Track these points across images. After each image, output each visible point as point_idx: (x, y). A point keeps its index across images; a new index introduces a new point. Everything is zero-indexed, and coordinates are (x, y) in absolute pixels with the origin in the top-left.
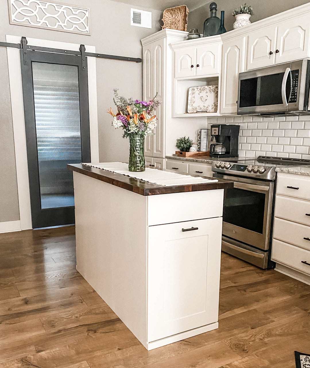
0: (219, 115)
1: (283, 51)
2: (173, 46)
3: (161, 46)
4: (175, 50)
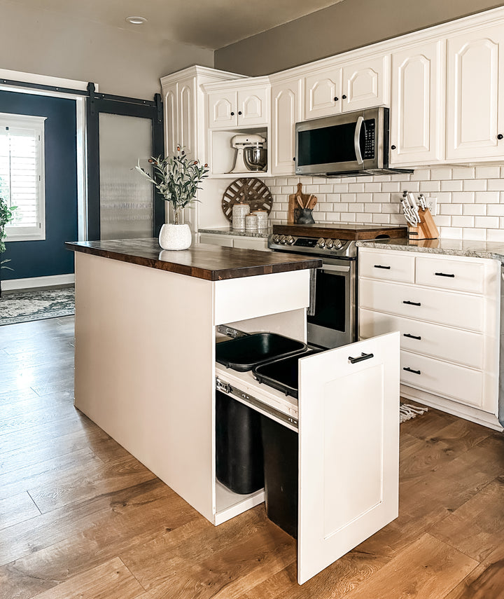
0: (270, 175)
1: (352, 97)
2: (205, 88)
3: (190, 88)
4: (208, 93)
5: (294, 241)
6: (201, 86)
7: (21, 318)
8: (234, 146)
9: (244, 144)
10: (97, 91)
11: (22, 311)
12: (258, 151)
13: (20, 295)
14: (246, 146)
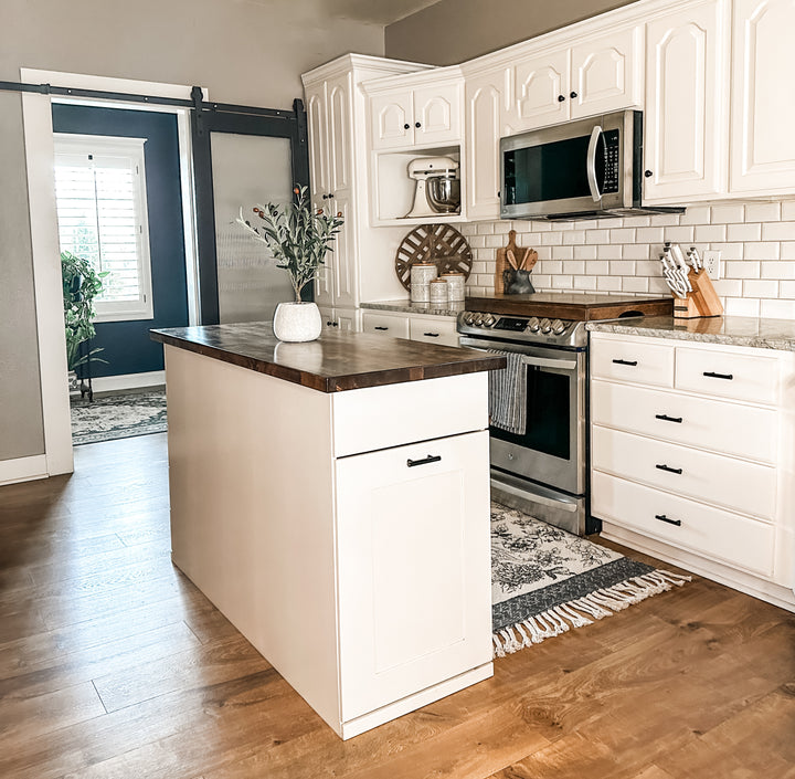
0: (465, 220)
1: (585, 94)
2: (366, 88)
3: (344, 88)
4: (371, 95)
5: (495, 321)
6: (360, 84)
7: (116, 433)
8: (412, 176)
9: (426, 173)
10: (206, 99)
11: (117, 423)
12: (448, 183)
13: (118, 398)
14: (429, 175)
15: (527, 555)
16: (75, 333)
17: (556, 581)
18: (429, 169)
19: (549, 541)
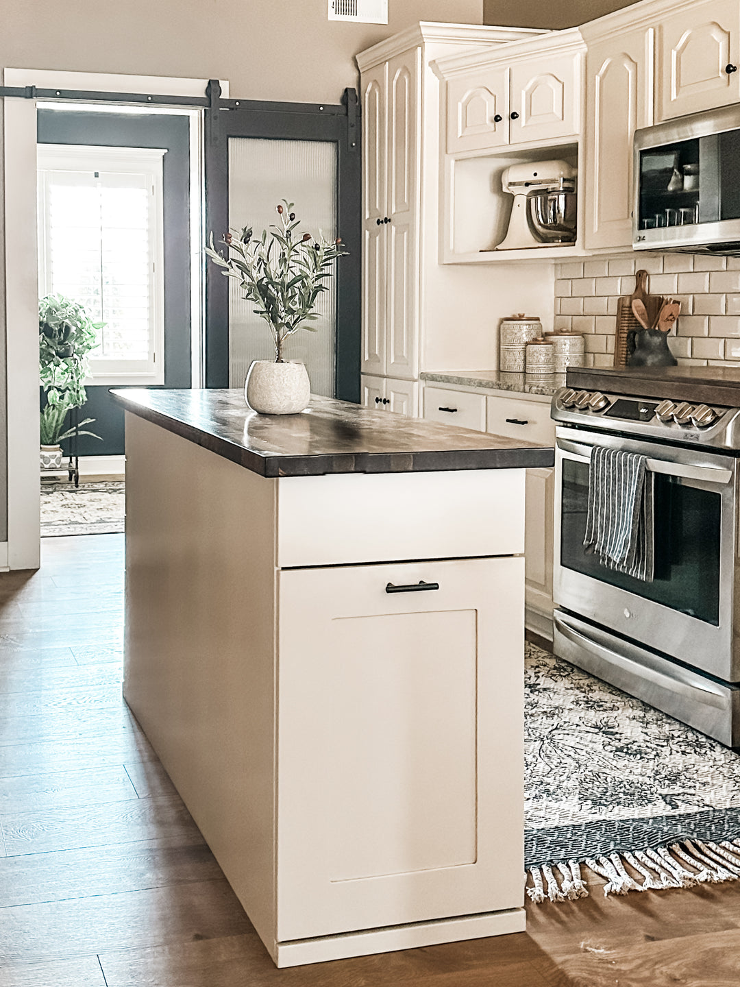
0: (582, 253)
2: (441, 67)
3: (409, 71)
4: (447, 77)
6: (432, 63)
7: (99, 527)
8: (505, 190)
9: (527, 184)
10: (225, 95)
11: (103, 515)
12: (562, 197)
14: (531, 188)
15: (637, 765)
16: (62, 398)
17: (676, 812)
18: (532, 178)
19: (684, 753)
